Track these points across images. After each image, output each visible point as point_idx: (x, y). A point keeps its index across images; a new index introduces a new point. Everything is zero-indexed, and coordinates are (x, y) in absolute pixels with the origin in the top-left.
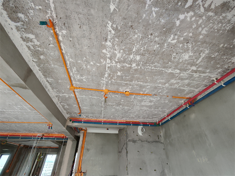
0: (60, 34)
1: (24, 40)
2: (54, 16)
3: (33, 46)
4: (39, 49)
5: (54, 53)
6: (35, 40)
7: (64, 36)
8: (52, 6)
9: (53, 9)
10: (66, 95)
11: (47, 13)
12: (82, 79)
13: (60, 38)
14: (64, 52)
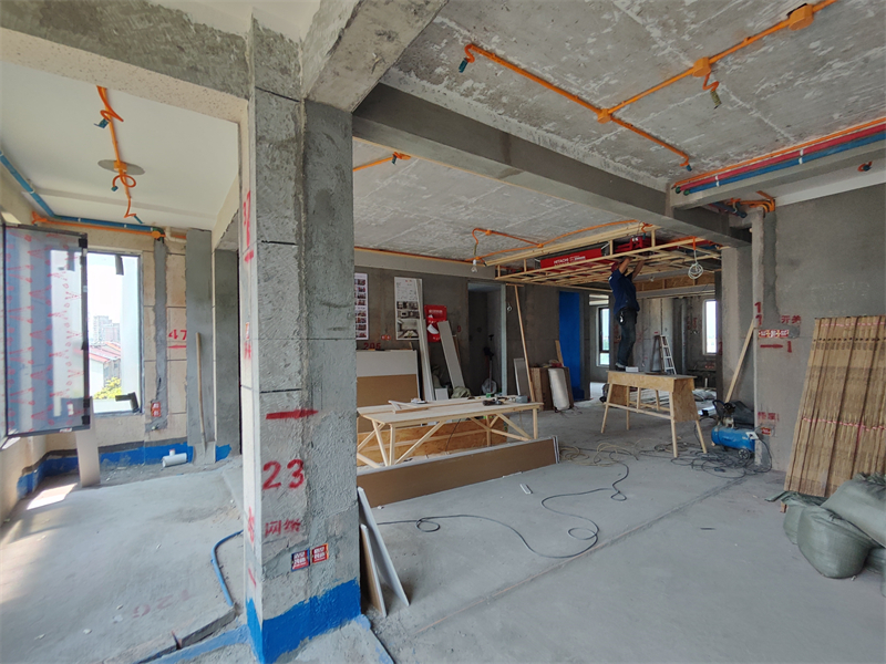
0: (493, 47)
1: (467, 96)
2: (466, 33)
3: (480, 94)
4: (491, 91)
5: (514, 81)
6: (476, 85)
7: (501, 45)
8: (453, 25)
9: (457, 28)
10: (607, 135)
11: (456, 39)
12: (607, 84)
13: (500, 52)
14: (523, 66)
